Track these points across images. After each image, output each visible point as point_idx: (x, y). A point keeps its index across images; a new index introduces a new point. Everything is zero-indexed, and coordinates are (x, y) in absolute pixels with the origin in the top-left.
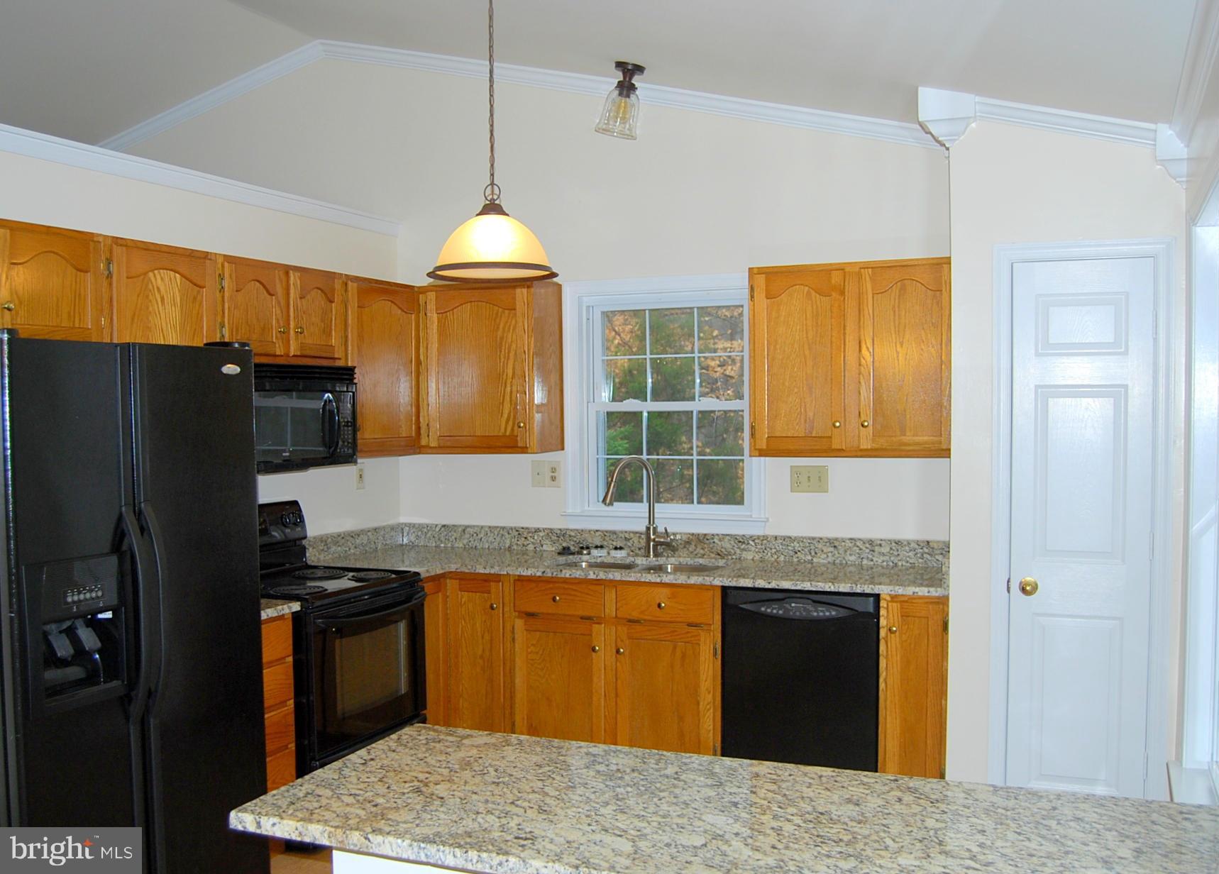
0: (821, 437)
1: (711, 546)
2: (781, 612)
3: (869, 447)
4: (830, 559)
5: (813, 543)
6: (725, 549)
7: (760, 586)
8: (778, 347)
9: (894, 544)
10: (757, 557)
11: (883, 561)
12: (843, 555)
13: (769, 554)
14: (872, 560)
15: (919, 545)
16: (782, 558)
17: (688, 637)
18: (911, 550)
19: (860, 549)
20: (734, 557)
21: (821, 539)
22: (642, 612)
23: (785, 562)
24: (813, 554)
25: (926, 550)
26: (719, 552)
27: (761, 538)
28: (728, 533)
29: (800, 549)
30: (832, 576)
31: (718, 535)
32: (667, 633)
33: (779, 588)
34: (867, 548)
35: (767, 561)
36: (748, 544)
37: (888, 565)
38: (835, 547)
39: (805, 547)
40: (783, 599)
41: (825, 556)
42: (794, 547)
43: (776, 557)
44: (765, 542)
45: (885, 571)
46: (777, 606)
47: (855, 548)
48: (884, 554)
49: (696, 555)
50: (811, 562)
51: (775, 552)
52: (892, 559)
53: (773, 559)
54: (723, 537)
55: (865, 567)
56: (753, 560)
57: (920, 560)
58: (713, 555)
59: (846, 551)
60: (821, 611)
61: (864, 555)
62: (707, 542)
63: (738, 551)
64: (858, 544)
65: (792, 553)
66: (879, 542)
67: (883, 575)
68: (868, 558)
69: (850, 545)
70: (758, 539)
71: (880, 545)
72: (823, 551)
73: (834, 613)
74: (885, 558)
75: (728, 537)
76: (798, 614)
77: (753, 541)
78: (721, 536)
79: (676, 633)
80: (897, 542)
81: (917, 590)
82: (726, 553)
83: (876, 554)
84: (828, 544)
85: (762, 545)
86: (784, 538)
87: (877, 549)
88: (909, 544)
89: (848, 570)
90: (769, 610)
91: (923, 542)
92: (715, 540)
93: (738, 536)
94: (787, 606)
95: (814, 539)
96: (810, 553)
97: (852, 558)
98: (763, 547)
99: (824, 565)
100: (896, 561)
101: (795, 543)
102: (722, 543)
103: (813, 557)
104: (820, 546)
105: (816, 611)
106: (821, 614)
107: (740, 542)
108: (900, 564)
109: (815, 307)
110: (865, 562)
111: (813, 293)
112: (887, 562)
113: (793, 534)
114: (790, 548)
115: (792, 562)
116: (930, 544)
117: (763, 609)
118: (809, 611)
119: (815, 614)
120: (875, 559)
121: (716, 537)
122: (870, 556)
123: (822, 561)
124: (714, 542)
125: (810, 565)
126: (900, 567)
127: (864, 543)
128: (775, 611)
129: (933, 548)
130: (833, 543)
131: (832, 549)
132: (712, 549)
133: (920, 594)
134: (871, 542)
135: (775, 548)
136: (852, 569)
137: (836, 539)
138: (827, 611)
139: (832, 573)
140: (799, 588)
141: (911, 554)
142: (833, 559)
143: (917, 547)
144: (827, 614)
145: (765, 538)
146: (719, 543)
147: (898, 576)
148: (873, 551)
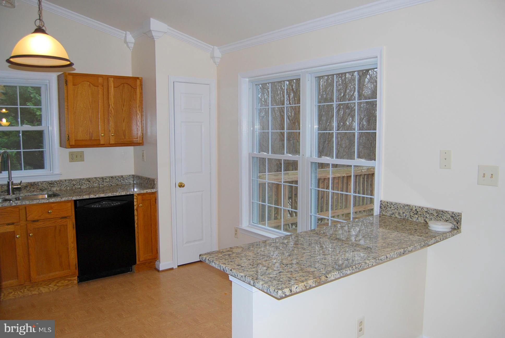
0: (96, 140)
1: (37, 187)
2: (100, 206)
3: (114, 143)
4: (88, 186)
5: (80, 181)
6: (44, 187)
7: (92, 197)
8: (78, 104)
9: (111, 178)
10: (58, 189)
11: (107, 185)
12: (92, 184)
13: (63, 187)
14: (103, 185)
15: (119, 177)
16: (69, 188)
17: (62, 223)
18: (116, 180)
19: (99, 181)
20: (48, 190)
21: (84, 179)
22: (40, 216)
23: (70, 189)
24: (81, 185)
25: (122, 179)
26: (41, 189)
27: (60, 181)
28: (45, 181)
29: (75, 184)
30: (89, 193)
31: (40, 182)
32: (52, 223)
33: (100, 197)
34: (101, 180)
35: (63, 190)
36: (54, 184)
37: (109, 186)
38: (89, 181)
39: (78, 183)
40: (100, 201)
41: (86, 185)
42: (73, 183)
43: (66, 188)
44: (61, 182)
45: (108, 188)
46: (98, 204)
47: (97, 181)
48: (107, 182)
49: (30, 191)
50: (80, 188)
51: (66, 186)
52: (110, 183)
53: (65, 189)
54: (42, 183)
55: (101, 187)
56: (56, 190)
57: (120, 183)
58: (38, 191)
59: (93, 183)
60: (115, 203)
61: (100, 183)
62: (35, 185)
63: (50, 187)
64: (98, 179)
65: (73, 186)
66: (105, 178)
67: (107, 189)
68: (102, 184)
69: (95, 180)
70: (58, 181)
71: (106, 179)
72: (85, 183)
73: (119, 203)
74: (108, 183)
75: (45, 182)
76: (106, 206)
77: (56, 183)
78: (41, 182)
79: (56, 222)
80: (112, 177)
81: (147, 190)
82: (44, 189)
83: (104, 182)
84: (86, 181)
85: (60, 184)
86: (69, 180)
87: (105, 180)
88: (116, 177)
89: (95, 189)
90: (95, 206)
91: (120, 176)
92: (39, 184)
93: (49, 181)
94: (102, 203)
95: (81, 179)
96: (80, 185)
97: (96, 185)
98: (61, 185)
99: (85, 189)
100: (112, 184)
101: (74, 182)
102: (43, 185)
103: (81, 186)
104: (83, 182)
105: (113, 204)
106: (115, 204)
107: (50, 184)
108: (113, 185)
109: (92, 90)
110: (101, 185)
111: (91, 85)
112: (108, 184)
113: (72, 178)
114: (72, 184)
115: (73, 189)
116: (123, 177)
117: (93, 206)
118: (110, 204)
119: (113, 205)
120: (104, 184)
121: (40, 183)
122: (102, 183)
123: (84, 187)
124: (39, 185)
125: (80, 190)
126: (113, 186)
127: (100, 179)
128: (97, 206)
129: (124, 178)
130: (88, 180)
131: (88, 182)
132: (38, 188)
133: (148, 192)
134: (102, 178)
135: (66, 184)
136: (96, 189)
137: (89, 178)
138: (117, 203)
139: (88, 191)
140: (107, 196)
141: (117, 181)
142: (89, 186)
143: (118, 178)
144: (117, 204)
145: (61, 181)
146: (41, 185)
147: (113, 189)
148: (103, 181)
